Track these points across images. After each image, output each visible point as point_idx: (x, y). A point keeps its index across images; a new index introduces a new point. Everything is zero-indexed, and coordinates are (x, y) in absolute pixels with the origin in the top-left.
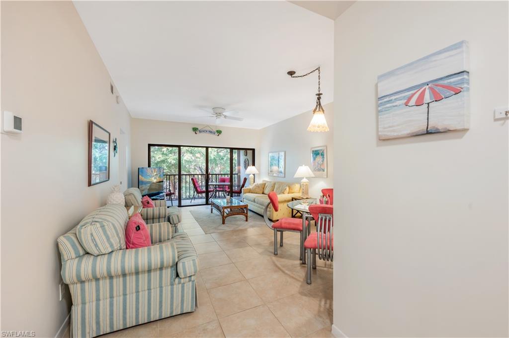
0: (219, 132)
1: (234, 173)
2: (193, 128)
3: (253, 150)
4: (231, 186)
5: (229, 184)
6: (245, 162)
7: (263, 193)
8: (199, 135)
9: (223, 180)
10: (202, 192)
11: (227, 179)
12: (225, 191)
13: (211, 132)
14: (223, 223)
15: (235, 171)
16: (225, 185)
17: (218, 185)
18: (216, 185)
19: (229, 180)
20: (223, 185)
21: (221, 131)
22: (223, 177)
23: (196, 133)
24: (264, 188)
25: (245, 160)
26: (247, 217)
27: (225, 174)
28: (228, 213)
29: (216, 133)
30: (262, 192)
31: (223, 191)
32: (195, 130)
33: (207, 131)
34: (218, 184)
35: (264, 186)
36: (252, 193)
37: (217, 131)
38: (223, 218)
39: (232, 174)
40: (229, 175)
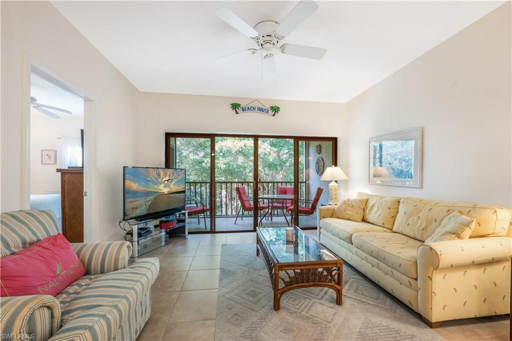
0: (275, 110)
1: (300, 181)
2: (232, 104)
3: (334, 140)
4: (296, 201)
5: (292, 197)
6: (317, 163)
7: (364, 220)
8: (242, 115)
9: (284, 191)
10: (249, 209)
11: (290, 189)
12: (287, 208)
13: (261, 110)
14: (277, 307)
15: (302, 177)
16: (286, 199)
17: (276, 199)
18: (272, 199)
19: (293, 191)
20: (283, 199)
21: (279, 108)
22: (284, 186)
23: (237, 113)
24: (364, 210)
25: (318, 160)
26: (339, 293)
27: (286, 183)
28: (287, 280)
29: (270, 112)
30: (361, 218)
31: (282, 208)
32: (235, 106)
33: (254, 109)
34: (275, 196)
35: (364, 205)
36: (338, 217)
37: (272, 108)
38: (275, 296)
39: (298, 182)
40: (293, 184)
